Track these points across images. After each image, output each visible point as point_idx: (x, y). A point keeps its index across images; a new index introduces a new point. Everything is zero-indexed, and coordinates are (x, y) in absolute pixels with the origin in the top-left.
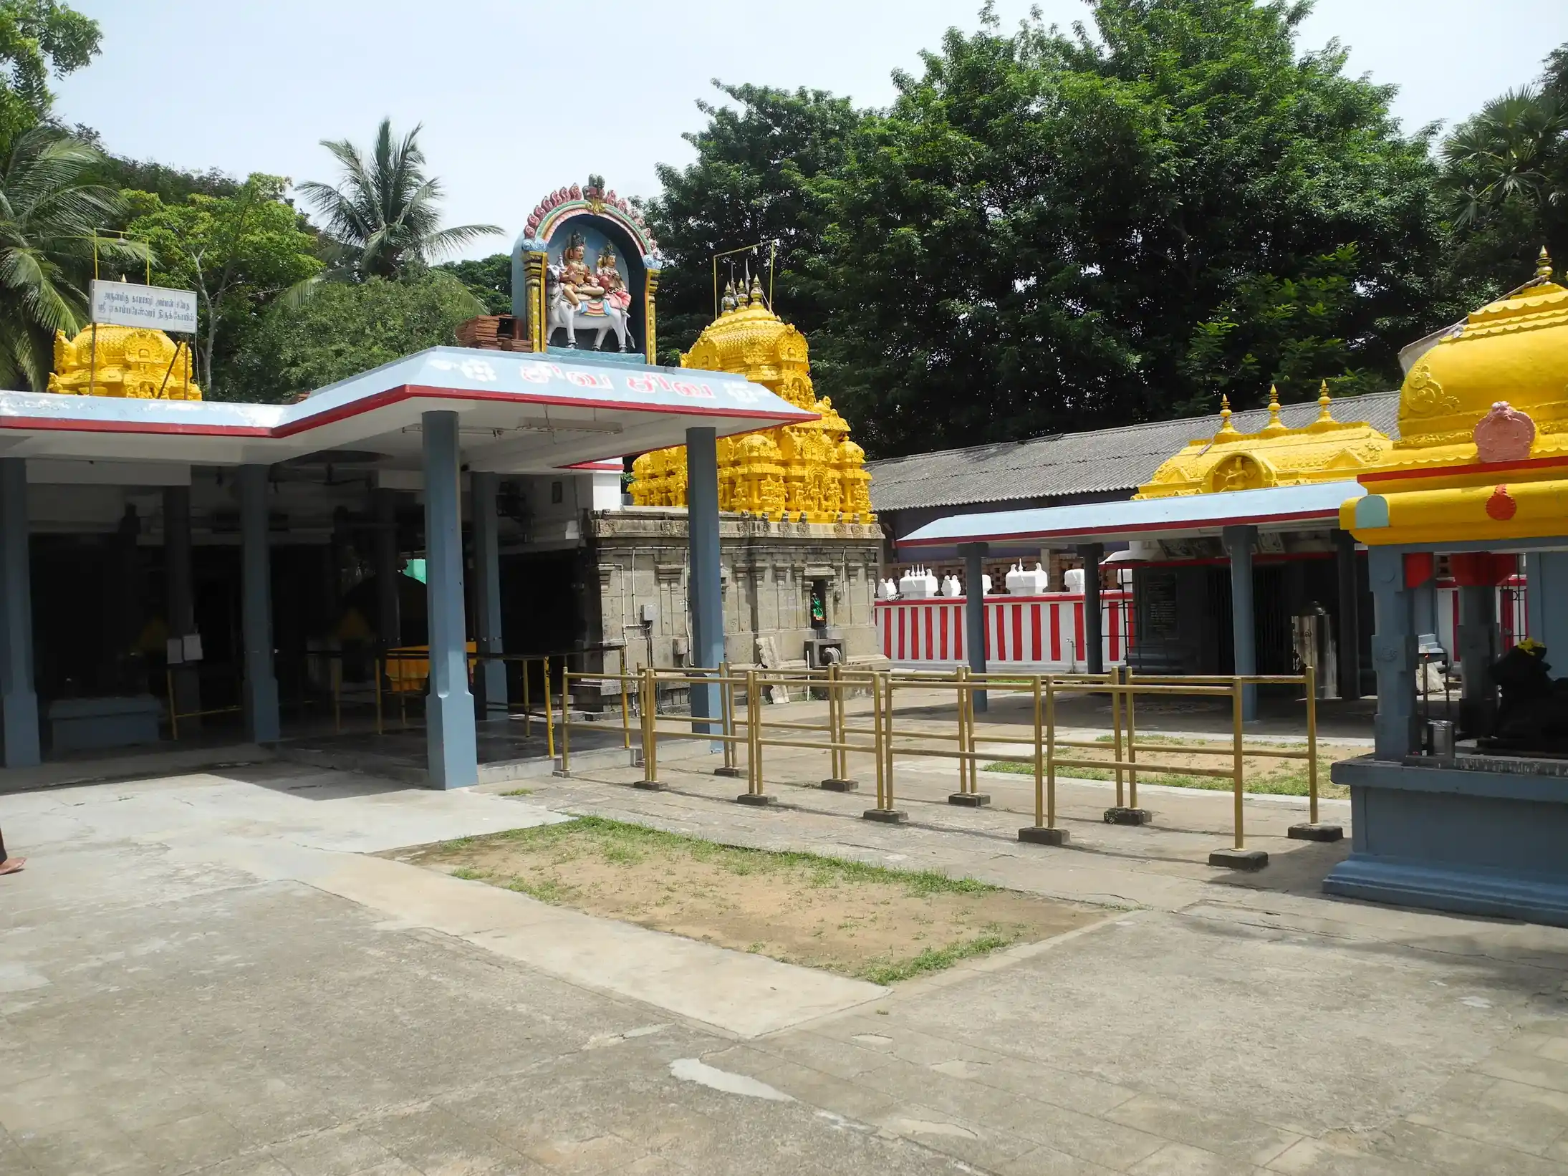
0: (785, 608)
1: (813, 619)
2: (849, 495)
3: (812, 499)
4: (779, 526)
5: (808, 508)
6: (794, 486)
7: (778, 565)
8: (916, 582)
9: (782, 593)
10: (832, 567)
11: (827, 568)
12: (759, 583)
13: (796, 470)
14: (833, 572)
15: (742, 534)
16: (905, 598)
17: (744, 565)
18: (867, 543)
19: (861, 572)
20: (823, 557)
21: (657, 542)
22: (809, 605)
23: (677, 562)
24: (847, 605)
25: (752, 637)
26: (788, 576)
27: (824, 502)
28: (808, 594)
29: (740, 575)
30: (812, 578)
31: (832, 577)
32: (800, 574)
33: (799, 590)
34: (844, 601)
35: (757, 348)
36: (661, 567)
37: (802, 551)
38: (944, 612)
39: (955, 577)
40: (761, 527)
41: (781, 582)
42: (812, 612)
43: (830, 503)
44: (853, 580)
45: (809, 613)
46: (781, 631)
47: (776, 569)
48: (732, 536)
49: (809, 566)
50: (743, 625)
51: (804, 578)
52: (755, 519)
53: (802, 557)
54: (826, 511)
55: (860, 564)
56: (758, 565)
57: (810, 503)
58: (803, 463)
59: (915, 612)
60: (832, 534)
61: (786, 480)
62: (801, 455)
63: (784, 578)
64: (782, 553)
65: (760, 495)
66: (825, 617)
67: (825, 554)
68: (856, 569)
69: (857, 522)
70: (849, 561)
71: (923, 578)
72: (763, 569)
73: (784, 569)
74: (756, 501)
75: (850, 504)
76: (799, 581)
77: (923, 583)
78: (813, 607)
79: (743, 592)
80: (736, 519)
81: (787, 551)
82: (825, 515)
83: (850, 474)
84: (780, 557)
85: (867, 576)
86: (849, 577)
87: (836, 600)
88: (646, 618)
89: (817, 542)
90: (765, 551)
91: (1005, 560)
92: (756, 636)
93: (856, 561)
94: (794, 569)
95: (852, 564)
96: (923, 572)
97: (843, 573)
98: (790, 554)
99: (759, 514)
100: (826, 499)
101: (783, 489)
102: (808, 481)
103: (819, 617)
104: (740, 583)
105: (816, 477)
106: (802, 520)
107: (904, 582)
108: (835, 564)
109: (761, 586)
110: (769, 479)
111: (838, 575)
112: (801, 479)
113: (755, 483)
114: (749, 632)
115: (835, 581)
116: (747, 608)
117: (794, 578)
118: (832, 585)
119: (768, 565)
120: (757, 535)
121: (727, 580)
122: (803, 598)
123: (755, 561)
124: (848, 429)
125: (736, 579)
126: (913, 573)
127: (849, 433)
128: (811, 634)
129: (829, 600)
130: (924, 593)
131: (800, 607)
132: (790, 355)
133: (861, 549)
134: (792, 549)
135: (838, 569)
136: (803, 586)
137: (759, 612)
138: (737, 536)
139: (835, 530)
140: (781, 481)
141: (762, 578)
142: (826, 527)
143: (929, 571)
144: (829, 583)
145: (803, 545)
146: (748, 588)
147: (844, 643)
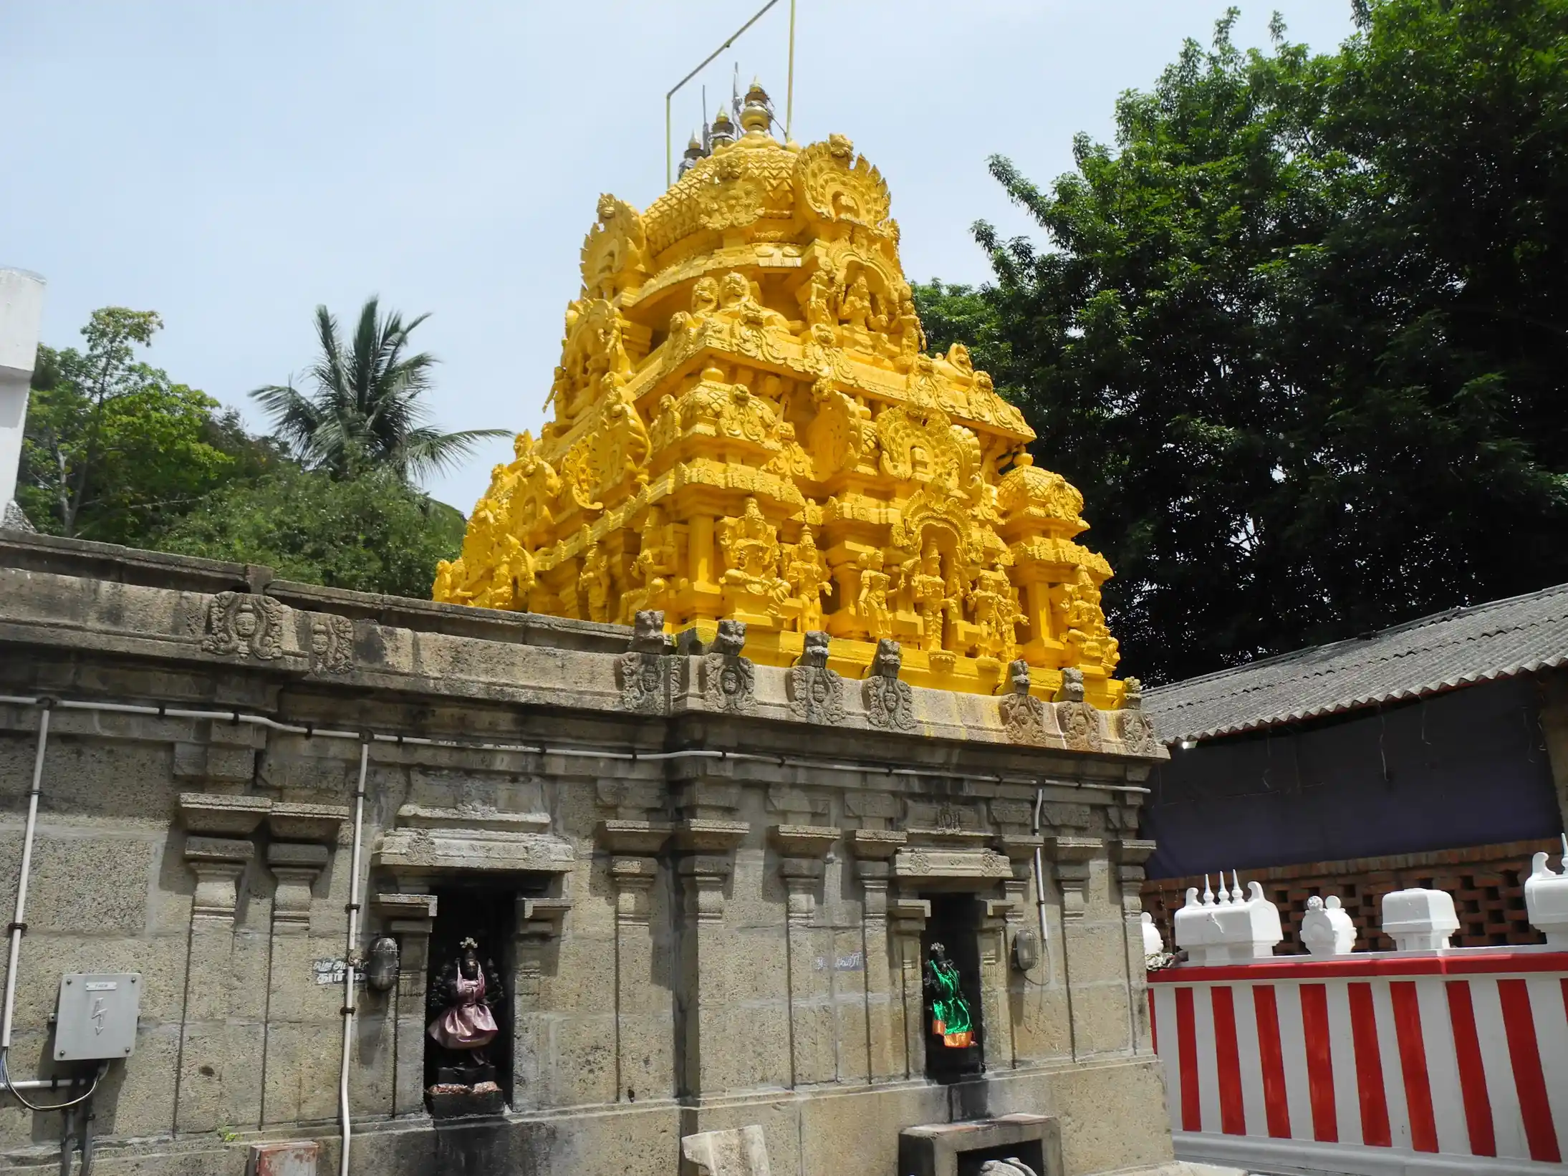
0: (818, 1000)
1: (933, 1041)
2: (1043, 616)
3: (919, 607)
4: (789, 679)
5: (909, 636)
6: (853, 558)
7: (786, 829)
8: (1224, 917)
9: (805, 942)
10: (996, 845)
11: (978, 854)
12: (706, 898)
13: (856, 506)
14: (1002, 867)
15: (632, 700)
16: (1192, 963)
17: (643, 825)
18: (1113, 770)
19: (1098, 869)
20: (967, 813)
21: (183, 685)
22: (916, 985)
23: (321, 795)
24: (1056, 985)
25: (674, 1123)
26: (834, 874)
27: (963, 627)
28: (912, 948)
29: (631, 866)
30: (924, 887)
31: (999, 886)
32: (881, 868)
33: (877, 933)
34: (1047, 971)
35: (738, 188)
36: (191, 800)
37: (887, 784)
38: (1314, 1003)
39: (1334, 901)
40: (713, 677)
41: (801, 900)
42: (928, 1017)
43: (982, 628)
44: (1072, 898)
45: (916, 1014)
46: (802, 1095)
47: (777, 846)
48: (589, 703)
49: (913, 841)
50: (634, 1073)
51: (895, 885)
52: (696, 647)
53: (887, 807)
54: (972, 654)
55: (1095, 843)
56: (700, 824)
57: (914, 617)
58: (884, 491)
59: (1223, 1002)
60: (993, 731)
61: (825, 538)
62: (877, 463)
63: (815, 886)
64: (808, 788)
65: (718, 567)
66: (978, 1033)
67: (972, 802)
68: (1081, 858)
69: (1077, 696)
70: (1057, 829)
71: (1240, 905)
72: (725, 846)
73: (815, 849)
74: (703, 584)
75: (1049, 642)
76: (877, 899)
77: (1244, 918)
78: (932, 994)
79: (639, 938)
80: (618, 646)
81: (826, 780)
82: (965, 667)
83: (1042, 548)
84: (798, 801)
85: (1118, 885)
86: (1058, 886)
87: (1018, 970)
88: (71, 1047)
89: (939, 757)
90: (729, 771)
91: (1512, 849)
92: (690, 1125)
93: (1080, 830)
94: (853, 852)
95: (1070, 841)
96: (1238, 891)
97: (1038, 871)
98: (840, 792)
99: (706, 629)
100: (970, 614)
101: (815, 567)
102: (901, 541)
103: (956, 1036)
104: (628, 900)
105: (928, 532)
106: (885, 668)
107: (1188, 921)
108: (1008, 838)
109: (718, 913)
110: (753, 509)
111: (1020, 880)
112: (879, 534)
113: (702, 529)
114: (666, 1102)
115: (1013, 898)
116: (662, 1002)
117: (855, 885)
118: (1002, 914)
119: (742, 827)
120: (694, 704)
121: (568, 882)
122: (895, 961)
123: (691, 811)
124: (1029, 433)
125: (612, 883)
126: (1209, 894)
127: (1030, 447)
128: (924, 1101)
129: (994, 975)
130: (1247, 946)
131: (883, 997)
132: (839, 208)
133: (1096, 792)
134: (845, 774)
135: (1019, 857)
136: (893, 917)
137: (703, 1015)
138: (609, 705)
139: (1004, 717)
140: (808, 539)
141: (724, 880)
142: (972, 706)
143: (1256, 887)
144: (991, 905)
145: (890, 764)
146: (665, 919)
147: (1055, 1133)
